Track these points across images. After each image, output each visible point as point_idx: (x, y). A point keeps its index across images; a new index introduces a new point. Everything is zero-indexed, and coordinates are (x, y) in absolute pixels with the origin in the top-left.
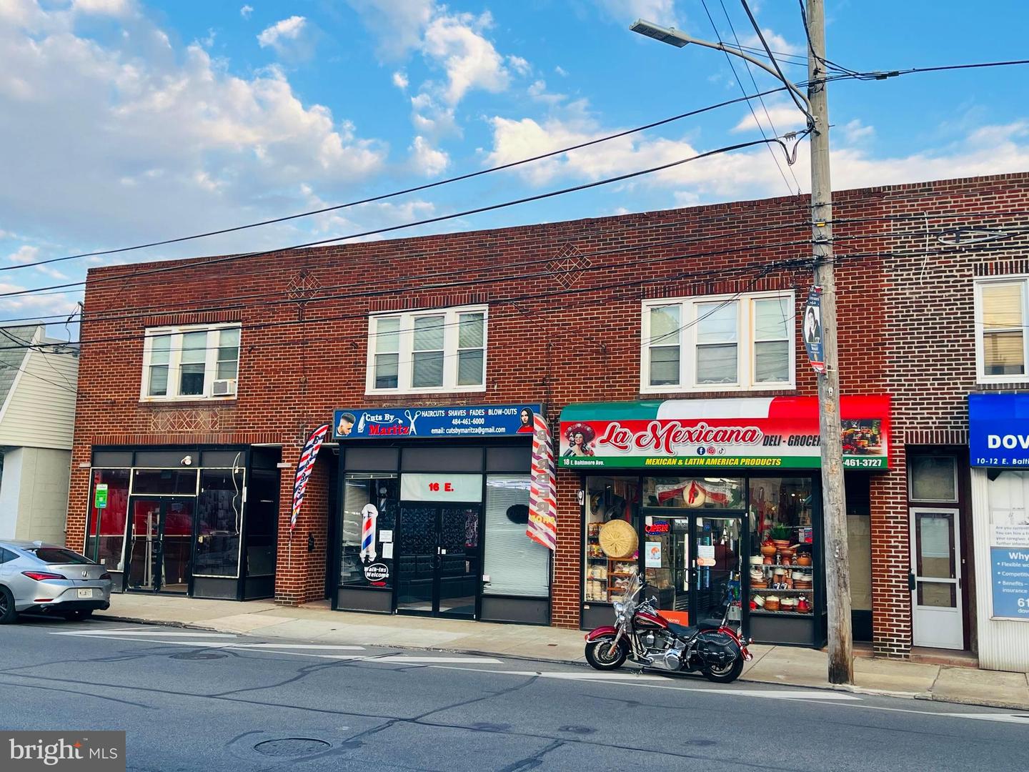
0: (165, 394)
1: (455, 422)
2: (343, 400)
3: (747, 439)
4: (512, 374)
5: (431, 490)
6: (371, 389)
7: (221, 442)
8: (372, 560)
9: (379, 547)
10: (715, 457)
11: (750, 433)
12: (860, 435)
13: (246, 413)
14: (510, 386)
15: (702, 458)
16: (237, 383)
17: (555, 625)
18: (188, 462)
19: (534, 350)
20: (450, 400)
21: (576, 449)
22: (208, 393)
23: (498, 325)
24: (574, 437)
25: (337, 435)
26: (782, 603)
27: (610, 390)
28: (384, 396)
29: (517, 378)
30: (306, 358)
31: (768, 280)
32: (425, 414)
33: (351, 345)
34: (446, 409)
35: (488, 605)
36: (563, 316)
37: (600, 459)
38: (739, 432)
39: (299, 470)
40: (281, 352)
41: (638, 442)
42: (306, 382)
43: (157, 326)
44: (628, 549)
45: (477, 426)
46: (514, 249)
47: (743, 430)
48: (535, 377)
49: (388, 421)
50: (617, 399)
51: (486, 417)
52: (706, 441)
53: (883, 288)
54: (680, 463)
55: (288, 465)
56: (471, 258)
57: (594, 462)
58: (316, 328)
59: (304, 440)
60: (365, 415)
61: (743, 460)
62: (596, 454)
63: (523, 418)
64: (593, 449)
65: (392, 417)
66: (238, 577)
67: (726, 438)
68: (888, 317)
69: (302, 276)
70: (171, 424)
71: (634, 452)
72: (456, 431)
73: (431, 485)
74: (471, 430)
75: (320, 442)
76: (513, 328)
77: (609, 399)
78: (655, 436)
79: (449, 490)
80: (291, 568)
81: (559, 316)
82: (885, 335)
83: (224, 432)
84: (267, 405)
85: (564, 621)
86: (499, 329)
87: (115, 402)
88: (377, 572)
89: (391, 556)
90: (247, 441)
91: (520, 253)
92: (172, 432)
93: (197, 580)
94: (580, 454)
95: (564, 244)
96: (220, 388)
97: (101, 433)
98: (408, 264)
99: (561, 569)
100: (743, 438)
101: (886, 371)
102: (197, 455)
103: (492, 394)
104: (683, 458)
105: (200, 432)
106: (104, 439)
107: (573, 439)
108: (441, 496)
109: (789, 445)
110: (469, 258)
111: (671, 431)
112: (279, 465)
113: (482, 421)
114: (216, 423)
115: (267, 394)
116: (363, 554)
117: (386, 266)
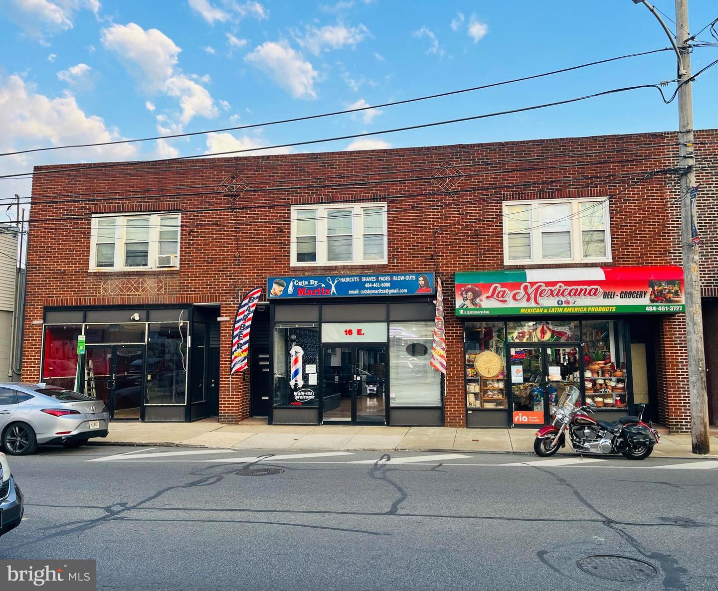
0: (113, 266)
1: (367, 285)
2: (272, 270)
3: (592, 294)
4: (408, 252)
5: (346, 334)
6: (294, 262)
7: (166, 302)
8: (301, 386)
9: (306, 377)
10: (570, 307)
11: (594, 290)
12: (667, 290)
13: (188, 280)
14: (406, 260)
15: (561, 307)
16: (179, 257)
17: (447, 426)
18: (137, 318)
19: (424, 235)
20: (360, 270)
21: (468, 303)
22: (153, 264)
23: (395, 217)
24: (466, 294)
25: (271, 296)
26: (605, 402)
27: (482, 263)
28: (307, 267)
29: (412, 254)
30: (239, 239)
31: (591, 190)
32: (343, 280)
33: (278, 229)
34: (360, 277)
35: (394, 415)
36: (445, 212)
37: (486, 309)
38: (586, 289)
39: (236, 322)
40: (217, 234)
41: (514, 298)
42: (240, 257)
43: (102, 213)
44: (498, 371)
45: (385, 288)
46: (406, 164)
47: (589, 288)
48: (426, 254)
49: (313, 285)
50: (487, 269)
51: (392, 281)
52: (563, 296)
53: (667, 197)
54: (546, 311)
55: (228, 319)
56: (372, 169)
57: (482, 312)
58: (246, 217)
59: (239, 300)
60: (294, 281)
61: (590, 308)
62: (483, 306)
63: (420, 282)
64: (481, 303)
65: (316, 282)
66: (186, 404)
67: (577, 293)
68: (671, 215)
69: (233, 178)
70: (120, 289)
71: (511, 304)
72: (368, 292)
73: (346, 331)
74: (380, 291)
75: (256, 301)
76: (407, 219)
77: (482, 269)
78: (526, 293)
79: (361, 334)
80: (232, 395)
81: (442, 212)
82: (669, 227)
83: (168, 294)
84: (206, 274)
85: (454, 422)
86: (396, 219)
87: (65, 272)
88: (305, 395)
89: (315, 383)
90: (190, 301)
91: (411, 167)
92: (121, 295)
93: (147, 409)
94: (471, 306)
95: (443, 161)
96: (165, 261)
97: (53, 297)
98: (321, 171)
99: (451, 387)
100: (589, 294)
101: (671, 250)
102: (144, 313)
103: (393, 266)
104: (548, 308)
105: (147, 295)
106: (54, 301)
107: (465, 296)
108: (354, 339)
109: (620, 297)
110: (370, 169)
111: (538, 290)
112: (219, 319)
113: (388, 285)
114: (161, 287)
115: (206, 266)
116: (292, 383)
117: (304, 172)
